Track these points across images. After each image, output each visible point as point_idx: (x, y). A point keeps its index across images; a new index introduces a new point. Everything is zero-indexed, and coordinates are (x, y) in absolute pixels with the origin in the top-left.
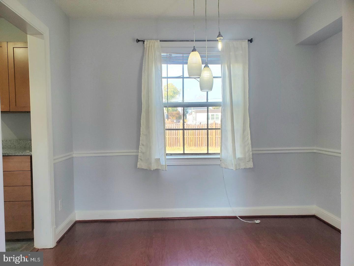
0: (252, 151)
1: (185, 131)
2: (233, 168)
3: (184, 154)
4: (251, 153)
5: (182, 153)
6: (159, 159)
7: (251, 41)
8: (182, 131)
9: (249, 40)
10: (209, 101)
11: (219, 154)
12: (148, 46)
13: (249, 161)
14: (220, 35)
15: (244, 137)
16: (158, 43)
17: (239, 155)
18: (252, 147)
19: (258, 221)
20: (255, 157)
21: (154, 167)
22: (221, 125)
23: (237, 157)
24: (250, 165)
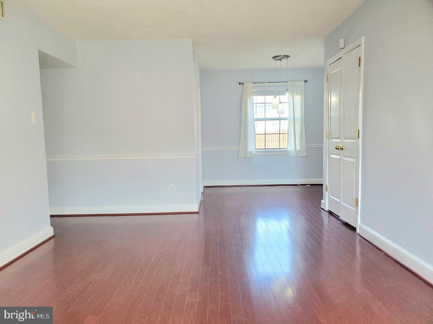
0: (306, 146)
1: (266, 135)
2: (294, 156)
3: (265, 149)
4: (306, 147)
5: (264, 148)
6: (252, 151)
7: (306, 81)
8: (264, 135)
9: (305, 81)
10: (280, 117)
11: (286, 148)
12: (246, 86)
13: (305, 152)
14: (287, 90)
15: (301, 138)
16: (251, 85)
17: (298, 148)
18: (306, 144)
19: (309, 186)
20: (308, 150)
21: (249, 156)
22: (288, 131)
23: (297, 150)
24: (305, 154)
